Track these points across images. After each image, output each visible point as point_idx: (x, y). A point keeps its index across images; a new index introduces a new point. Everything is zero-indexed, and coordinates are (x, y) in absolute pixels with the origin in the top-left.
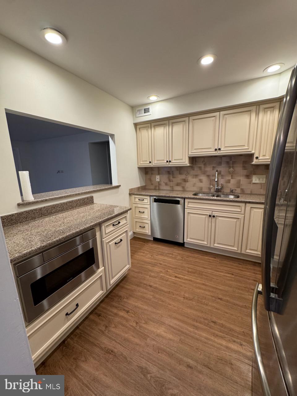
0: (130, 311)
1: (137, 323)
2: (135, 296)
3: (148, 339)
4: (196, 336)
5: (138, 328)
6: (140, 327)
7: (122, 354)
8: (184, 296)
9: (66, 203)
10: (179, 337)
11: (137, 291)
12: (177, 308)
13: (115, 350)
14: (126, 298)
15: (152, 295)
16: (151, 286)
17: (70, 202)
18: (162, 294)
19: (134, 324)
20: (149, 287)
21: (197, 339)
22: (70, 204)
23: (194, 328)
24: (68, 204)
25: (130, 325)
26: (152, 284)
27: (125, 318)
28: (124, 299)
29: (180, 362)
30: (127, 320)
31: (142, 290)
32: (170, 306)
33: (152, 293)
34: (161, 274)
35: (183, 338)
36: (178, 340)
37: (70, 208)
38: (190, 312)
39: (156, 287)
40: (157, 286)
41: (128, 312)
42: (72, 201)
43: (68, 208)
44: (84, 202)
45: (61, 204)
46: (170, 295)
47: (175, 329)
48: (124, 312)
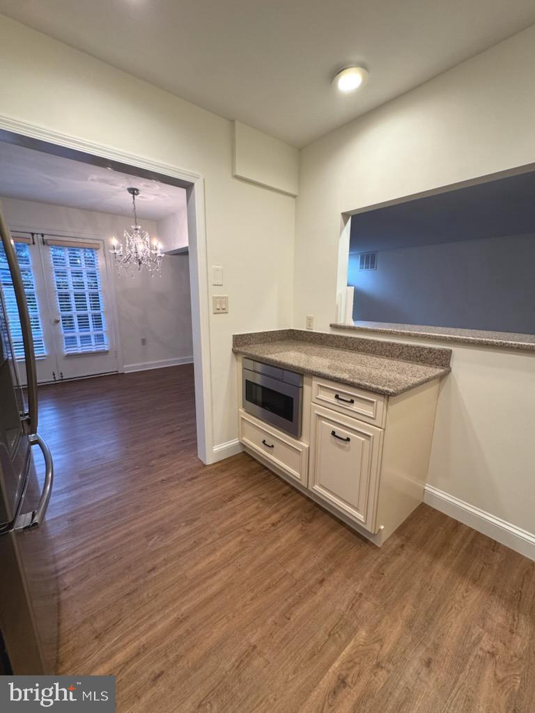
0: (272, 528)
1: (249, 531)
2: (303, 543)
3: (218, 536)
4: (171, 609)
5: (241, 530)
6: (240, 533)
7: (221, 507)
8: (260, 653)
9: (382, 344)
10: (190, 578)
11: (314, 550)
12: (238, 610)
13: (230, 503)
14: (304, 528)
15: (293, 573)
16: (322, 581)
17: (388, 344)
18: (289, 598)
19: (248, 527)
20: (319, 576)
21: (166, 606)
22: (389, 347)
23: (182, 615)
24: (384, 346)
25: (251, 522)
26: (327, 587)
27: (264, 519)
28: (303, 524)
29: (166, 561)
30: (259, 521)
31: (314, 561)
32: (249, 597)
33: (297, 576)
34: (363, 633)
35: (185, 584)
36: (187, 574)
37: (387, 354)
38: (213, 633)
39: (315, 593)
40: (318, 597)
41: (273, 525)
42: (393, 344)
43: (383, 353)
44: (418, 355)
45: (375, 342)
46: (277, 614)
47: (205, 578)
48: (277, 520)
